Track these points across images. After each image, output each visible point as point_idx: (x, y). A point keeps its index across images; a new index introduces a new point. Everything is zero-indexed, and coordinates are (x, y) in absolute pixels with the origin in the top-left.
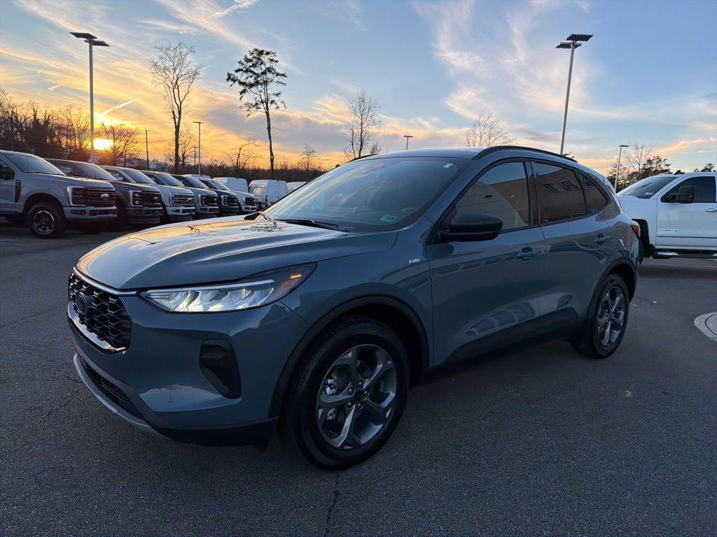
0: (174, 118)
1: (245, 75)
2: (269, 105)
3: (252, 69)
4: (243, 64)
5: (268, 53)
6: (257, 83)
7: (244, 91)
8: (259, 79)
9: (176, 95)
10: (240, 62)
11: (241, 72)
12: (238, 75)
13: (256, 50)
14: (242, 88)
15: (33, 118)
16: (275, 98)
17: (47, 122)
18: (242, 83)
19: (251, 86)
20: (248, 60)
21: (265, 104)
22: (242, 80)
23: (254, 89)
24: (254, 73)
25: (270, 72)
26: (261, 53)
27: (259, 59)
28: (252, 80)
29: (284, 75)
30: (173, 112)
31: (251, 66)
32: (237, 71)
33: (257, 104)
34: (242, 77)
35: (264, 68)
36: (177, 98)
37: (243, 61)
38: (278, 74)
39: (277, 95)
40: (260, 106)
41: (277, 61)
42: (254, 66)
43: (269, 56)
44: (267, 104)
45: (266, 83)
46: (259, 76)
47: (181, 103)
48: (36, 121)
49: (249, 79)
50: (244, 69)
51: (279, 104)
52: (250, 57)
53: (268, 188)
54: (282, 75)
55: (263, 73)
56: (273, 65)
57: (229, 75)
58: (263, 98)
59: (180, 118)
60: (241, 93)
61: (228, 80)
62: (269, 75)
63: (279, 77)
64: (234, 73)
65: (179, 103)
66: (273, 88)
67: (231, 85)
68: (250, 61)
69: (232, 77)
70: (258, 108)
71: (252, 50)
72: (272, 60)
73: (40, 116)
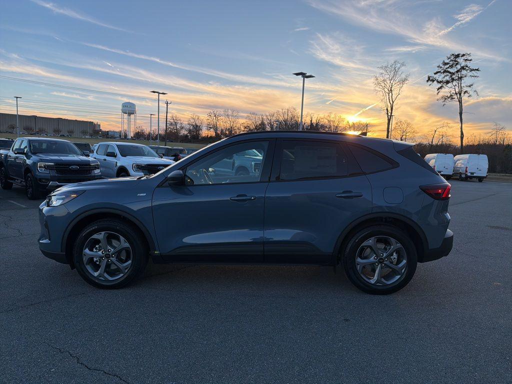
0: (388, 114)
1: (443, 75)
2: (462, 94)
3: (449, 70)
4: (441, 67)
5: (463, 55)
6: (453, 80)
7: (441, 88)
8: (453, 77)
9: (390, 97)
10: (438, 67)
11: (439, 74)
12: (437, 76)
13: (453, 55)
14: (440, 85)
15: (310, 122)
16: (468, 89)
17: (317, 124)
18: (439, 82)
19: (447, 82)
20: (445, 64)
21: (458, 95)
22: (440, 79)
23: (450, 85)
24: (450, 73)
25: (464, 69)
26: (458, 56)
27: (455, 61)
28: (448, 78)
29: (477, 70)
30: (387, 109)
31: (448, 68)
32: (435, 74)
33: (451, 95)
34: (440, 77)
35: (459, 67)
36: (391, 99)
37: (441, 65)
38: (472, 70)
39: (470, 86)
40: (454, 97)
41: (471, 60)
42: (451, 66)
43: (465, 57)
44: (460, 94)
45: (460, 78)
46: (454, 74)
47: (393, 102)
48: (312, 124)
49: (446, 78)
50: (442, 71)
51: (471, 93)
52: (447, 61)
53: (468, 161)
54: (476, 70)
55: (457, 72)
56: (468, 63)
57: (429, 78)
58: (457, 90)
59: (391, 113)
60: (438, 89)
61: (427, 81)
62: (464, 72)
63: (473, 72)
64: (433, 75)
65: (392, 103)
66: (466, 82)
67: (430, 85)
68: (448, 64)
69: (431, 79)
70: (452, 99)
71: (449, 56)
72: (466, 60)
73: (314, 121)
